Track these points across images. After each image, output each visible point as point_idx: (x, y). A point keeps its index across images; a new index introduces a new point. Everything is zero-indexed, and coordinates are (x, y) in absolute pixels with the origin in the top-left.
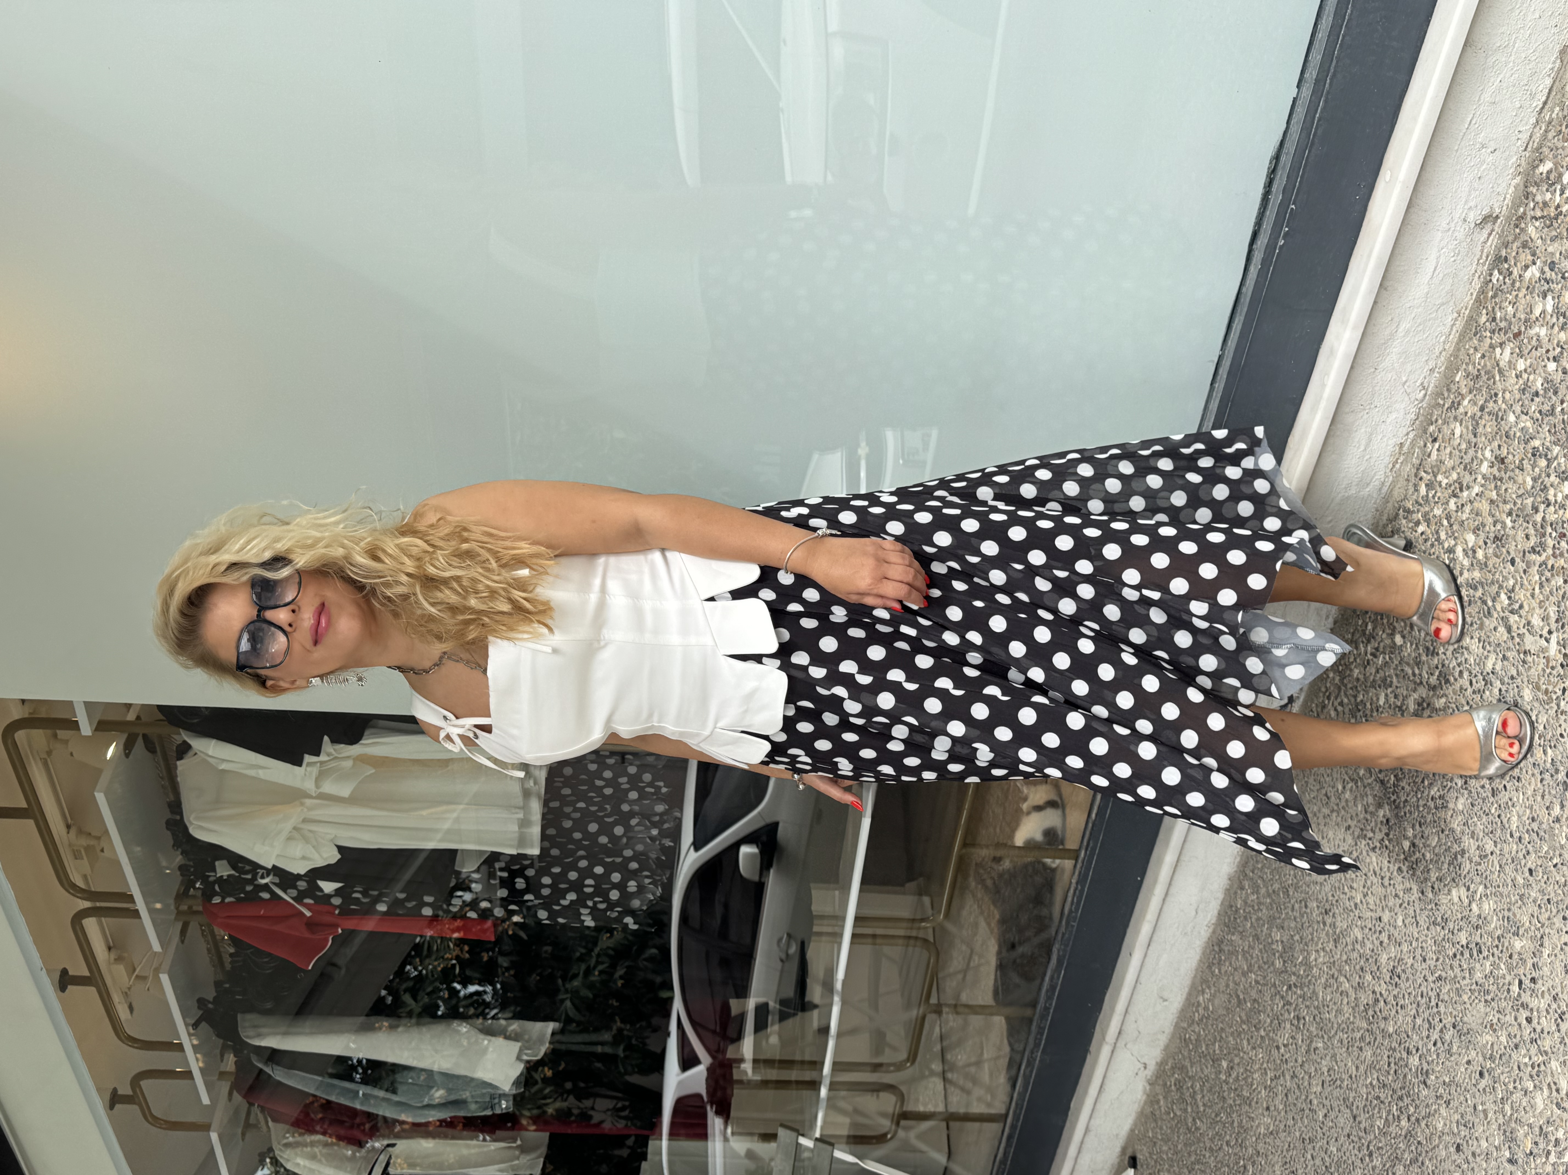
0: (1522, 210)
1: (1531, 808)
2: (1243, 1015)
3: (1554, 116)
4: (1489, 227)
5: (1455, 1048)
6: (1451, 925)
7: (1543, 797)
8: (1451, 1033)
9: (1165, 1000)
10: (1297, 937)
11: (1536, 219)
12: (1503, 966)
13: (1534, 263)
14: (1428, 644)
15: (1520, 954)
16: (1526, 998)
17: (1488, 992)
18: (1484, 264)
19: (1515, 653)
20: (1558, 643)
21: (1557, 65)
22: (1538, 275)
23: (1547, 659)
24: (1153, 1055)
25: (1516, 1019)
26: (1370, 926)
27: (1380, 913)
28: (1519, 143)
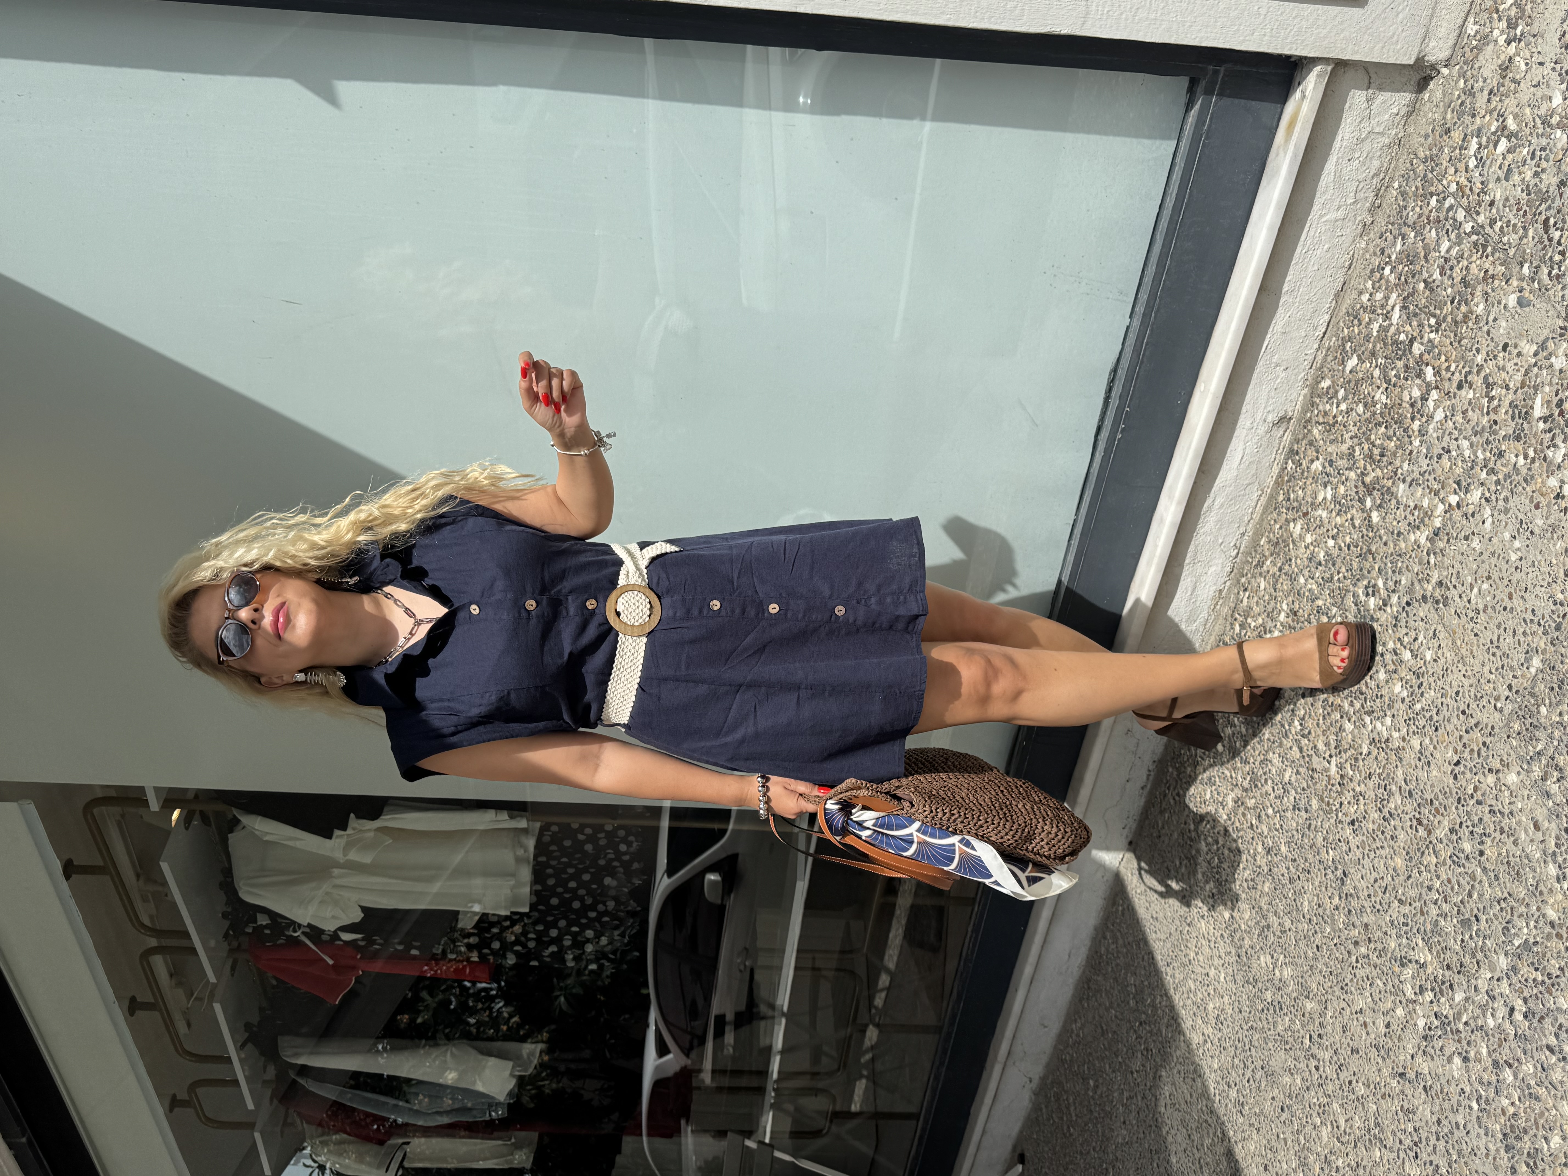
0: (1309, 415)
1: (1318, 896)
2: (1106, 1043)
3: (1332, 344)
4: (1284, 425)
5: (1263, 1085)
6: (1260, 985)
7: (1326, 888)
8: (1260, 1073)
9: (1045, 1027)
10: (1146, 983)
11: (1320, 424)
12: (1298, 1022)
13: (1318, 459)
15: (1310, 1014)
16: (1315, 1050)
17: (1287, 1043)
18: (1281, 454)
19: (1305, 770)
20: (1337, 765)
21: (1333, 305)
22: (1320, 468)
23: (1329, 777)
24: (1037, 1071)
25: (1307, 1067)
26: (1200, 979)
27: (1208, 970)
28: (1306, 362)
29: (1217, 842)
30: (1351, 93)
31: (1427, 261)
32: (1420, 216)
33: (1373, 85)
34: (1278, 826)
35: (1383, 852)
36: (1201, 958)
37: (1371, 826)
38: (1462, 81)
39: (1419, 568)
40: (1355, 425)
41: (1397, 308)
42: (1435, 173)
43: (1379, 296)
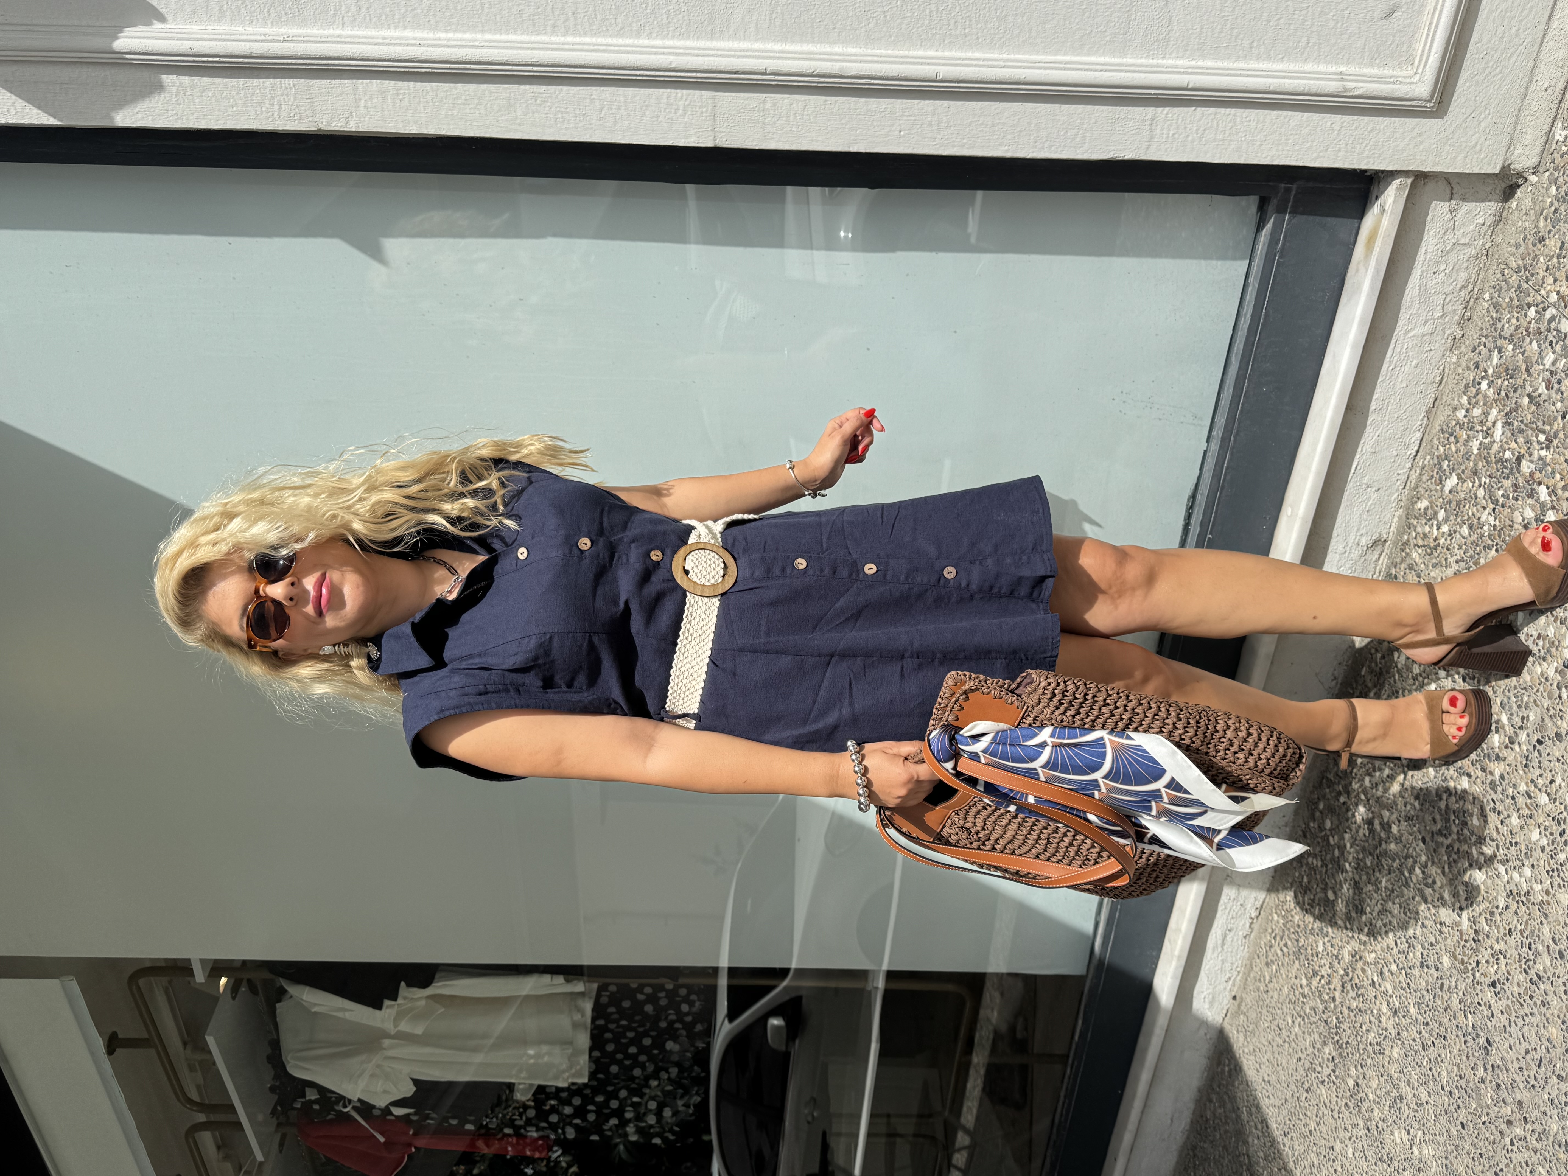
0: (1406, 537)
1: (1458, 1066)
3: (1426, 462)
4: (1379, 549)
6: (1396, 1164)
7: (1468, 1057)
10: (1261, 1154)
11: (1419, 547)
14: (1357, 902)
19: (1433, 923)
20: (1469, 919)
21: (1425, 422)
23: (1461, 932)
26: (1324, 1153)
27: (1332, 1143)
28: (1399, 483)
29: (1334, 999)
30: (1433, 205)
31: (1529, 375)
32: (1517, 328)
33: (1455, 196)
34: (1404, 985)
35: (1535, 1020)
36: (1324, 1129)
37: (1516, 989)
38: (1554, 188)
39: (1550, 702)
40: (1460, 548)
41: (1499, 425)
42: (1530, 283)
43: (1477, 412)
